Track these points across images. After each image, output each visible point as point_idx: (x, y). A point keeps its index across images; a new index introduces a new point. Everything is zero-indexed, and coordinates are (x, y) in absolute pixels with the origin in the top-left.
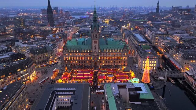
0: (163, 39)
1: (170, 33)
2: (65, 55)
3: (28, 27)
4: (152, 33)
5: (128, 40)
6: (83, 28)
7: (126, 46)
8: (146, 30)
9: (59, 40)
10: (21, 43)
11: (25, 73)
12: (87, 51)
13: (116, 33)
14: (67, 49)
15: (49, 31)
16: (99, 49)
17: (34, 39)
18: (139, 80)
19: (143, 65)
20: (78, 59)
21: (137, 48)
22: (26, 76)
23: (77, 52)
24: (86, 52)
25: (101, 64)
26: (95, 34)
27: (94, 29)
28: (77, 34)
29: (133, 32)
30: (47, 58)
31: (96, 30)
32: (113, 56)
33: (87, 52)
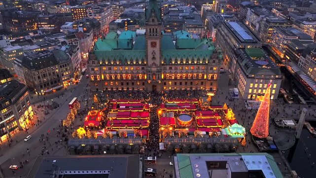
0: (284, 32)
1: (295, 20)
2: (93, 70)
3: (29, 5)
4: (259, 19)
5: (216, 34)
6: (130, 9)
7: (217, 52)
8: (246, 12)
9: (84, 35)
10: (8, 43)
11: (7, 116)
12: (137, 62)
13: (193, 18)
14: (96, 59)
15: (67, 14)
16: (160, 58)
17: (37, 33)
18: (244, 129)
19: (250, 91)
20: (119, 77)
21: (237, 55)
22: (10, 122)
23: (117, 65)
24: (135, 65)
25: (165, 88)
26: (153, 27)
27: (151, 16)
28: (119, 21)
29: (226, 18)
30: (58, 76)
31: (155, 19)
32: (190, 71)
33: (138, 64)
